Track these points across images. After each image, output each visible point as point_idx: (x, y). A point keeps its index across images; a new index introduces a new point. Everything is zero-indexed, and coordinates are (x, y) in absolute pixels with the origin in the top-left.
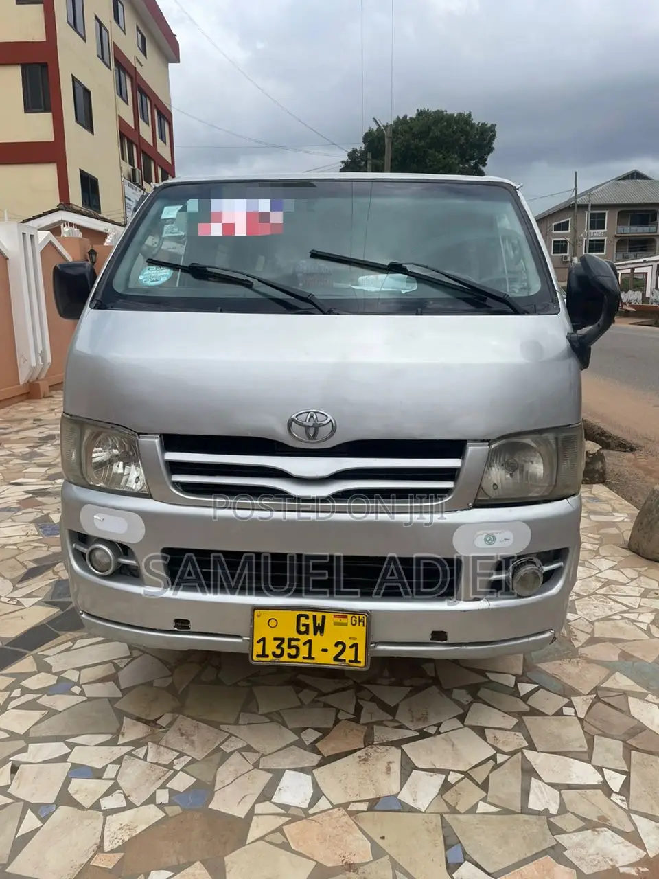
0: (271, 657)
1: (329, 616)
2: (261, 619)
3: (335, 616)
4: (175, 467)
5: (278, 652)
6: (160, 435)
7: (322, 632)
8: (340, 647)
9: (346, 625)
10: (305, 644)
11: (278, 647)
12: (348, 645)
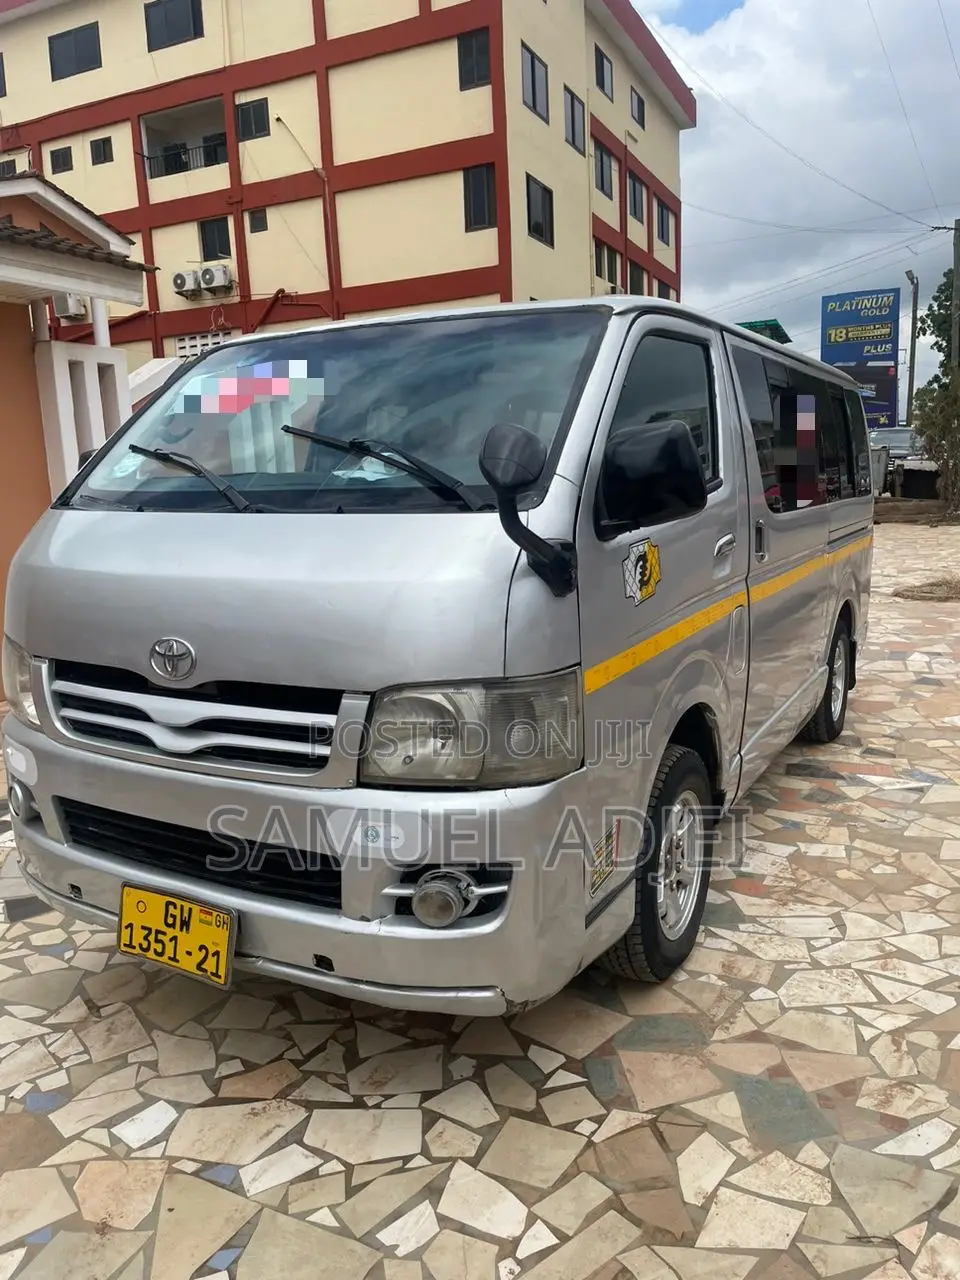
0: (137, 951)
1: (196, 909)
2: (130, 900)
3: (201, 911)
4: (64, 700)
5: (145, 944)
6: (51, 660)
7: (188, 929)
9: (210, 924)
10: (171, 940)
11: (146, 938)
12: (211, 951)
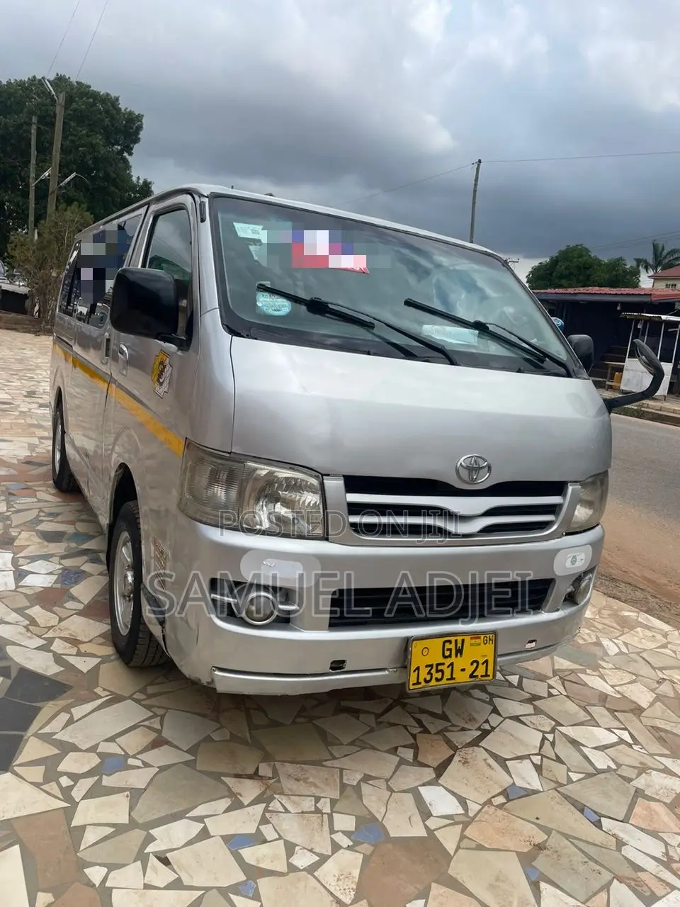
0: (423, 684)
1: (467, 639)
2: (416, 649)
3: (471, 638)
4: (355, 509)
5: (428, 678)
6: (344, 476)
7: (461, 654)
8: (475, 664)
9: (479, 644)
10: (448, 667)
11: (429, 673)
12: (481, 662)
